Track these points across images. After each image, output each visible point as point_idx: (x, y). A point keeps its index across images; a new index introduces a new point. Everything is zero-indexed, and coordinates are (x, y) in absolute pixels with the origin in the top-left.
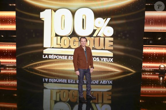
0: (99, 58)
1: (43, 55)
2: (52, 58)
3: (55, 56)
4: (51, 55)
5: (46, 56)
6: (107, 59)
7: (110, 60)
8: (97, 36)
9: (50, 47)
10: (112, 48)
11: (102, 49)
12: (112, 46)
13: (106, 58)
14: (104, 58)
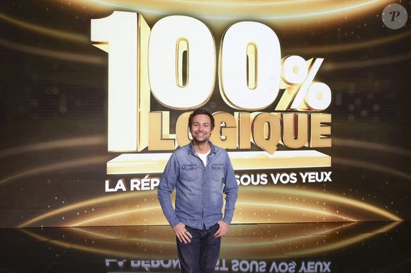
0: (295, 175)
1: (107, 182)
2: (143, 188)
3: (153, 180)
4: (141, 176)
5: (120, 185)
6: (317, 173)
7: (325, 176)
8: (289, 110)
9: (135, 150)
10: (328, 143)
11: (303, 148)
12: (328, 136)
13: (314, 173)
14: (310, 174)
